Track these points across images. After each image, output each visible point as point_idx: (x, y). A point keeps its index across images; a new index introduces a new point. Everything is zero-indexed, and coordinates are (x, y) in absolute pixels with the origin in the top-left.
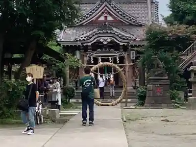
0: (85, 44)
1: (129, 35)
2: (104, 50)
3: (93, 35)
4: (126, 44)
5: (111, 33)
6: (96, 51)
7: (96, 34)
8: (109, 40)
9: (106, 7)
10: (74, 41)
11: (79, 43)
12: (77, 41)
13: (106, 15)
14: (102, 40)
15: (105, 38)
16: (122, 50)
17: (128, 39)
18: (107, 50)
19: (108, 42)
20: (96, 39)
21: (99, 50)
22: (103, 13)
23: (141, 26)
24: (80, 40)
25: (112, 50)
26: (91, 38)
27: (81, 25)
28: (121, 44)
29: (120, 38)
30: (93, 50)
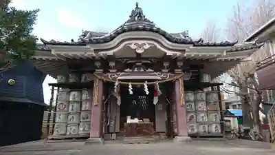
0: (101, 53)
2: (136, 70)
6: (122, 71)
8: (147, 47)
10: (79, 43)
12: (85, 43)
14: (133, 46)
15: (140, 42)
16: (167, 71)
18: (142, 70)
19: (145, 50)
20: (124, 44)
21: (127, 70)
25: (150, 70)
26: (113, 38)
28: (170, 53)
30: (118, 71)
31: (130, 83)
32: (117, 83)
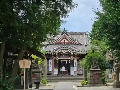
0: (54, 53)
1: (76, 49)
2: (63, 56)
3: (59, 49)
4: (74, 53)
5: (67, 48)
6: (60, 56)
7: (60, 48)
8: (66, 51)
9: (65, 36)
10: (49, 51)
11: (52, 53)
12: (50, 51)
13: (65, 40)
14: (63, 51)
15: (64, 50)
16: (72, 56)
17: (75, 51)
18: (65, 56)
19: (66, 53)
20: (60, 51)
21: (61, 56)
22: (63, 38)
23: (81, 45)
24: (52, 51)
25: (67, 56)
26: (57, 50)
27: (53, 44)
28: (72, 53)
29: (72, 50)
30: (58, 56)
31: (62, 61)
32: (58, 60)
